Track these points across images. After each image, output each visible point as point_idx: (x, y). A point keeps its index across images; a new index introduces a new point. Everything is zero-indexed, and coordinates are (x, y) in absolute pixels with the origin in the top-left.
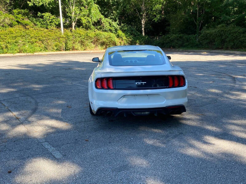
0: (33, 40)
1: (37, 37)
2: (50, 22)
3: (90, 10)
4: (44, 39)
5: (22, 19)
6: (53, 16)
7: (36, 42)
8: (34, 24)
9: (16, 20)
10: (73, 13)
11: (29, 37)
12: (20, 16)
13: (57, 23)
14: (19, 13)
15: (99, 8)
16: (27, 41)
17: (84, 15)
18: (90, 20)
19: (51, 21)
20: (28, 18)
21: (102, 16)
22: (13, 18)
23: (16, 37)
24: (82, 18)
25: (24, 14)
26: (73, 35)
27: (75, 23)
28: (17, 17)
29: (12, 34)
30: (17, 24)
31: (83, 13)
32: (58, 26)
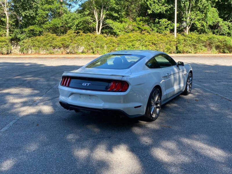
0: (147, 43)
1: (150, 41)
2: (166, 28)
3: (206, 14)
4: (157, 42)
5: (142, 25)
6: (169, 21)
7: (149, 45)
8: (152, 29)
9: (137, 26)
10: (188, 18)
11: (144, 41)
12: (141, 23)
13: (172, 28)
14: (141, 20)
15: (217, 12)
16: (142, 44)
17: (199, 20)
18: (205, 24)
19: (166, 26)
20: (148, 24)
21: (221, 20)
22: (135, 24)
23: (133, 41)
24: (197, 22)
25: (145, 21)
26: (184, 39)
27: (190, 27)
28: (139, 24)
29: (130, 38)
30: (138, 29)
31: (198, 17)
32: (172, 31)
